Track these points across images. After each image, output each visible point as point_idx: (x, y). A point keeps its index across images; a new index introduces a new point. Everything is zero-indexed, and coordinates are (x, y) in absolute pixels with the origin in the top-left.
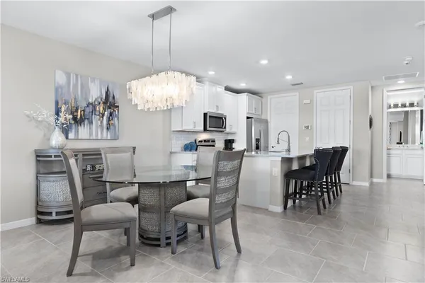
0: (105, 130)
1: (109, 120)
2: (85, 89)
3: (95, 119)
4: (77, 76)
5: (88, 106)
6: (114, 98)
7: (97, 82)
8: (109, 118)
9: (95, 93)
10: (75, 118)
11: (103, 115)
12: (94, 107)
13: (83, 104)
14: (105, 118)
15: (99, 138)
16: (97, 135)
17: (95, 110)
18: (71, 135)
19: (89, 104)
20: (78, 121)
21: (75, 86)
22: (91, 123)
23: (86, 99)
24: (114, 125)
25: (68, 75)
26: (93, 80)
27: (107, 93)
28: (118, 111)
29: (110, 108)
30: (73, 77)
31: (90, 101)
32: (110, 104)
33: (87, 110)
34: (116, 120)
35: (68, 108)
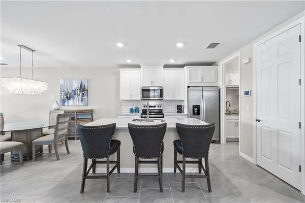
0: (80, 102)
1: (82, 97)
2: (71, 84)
3: (76, 97)
4: (68, 79)
6: (84, 86)
7: (76, 81)
9: (76, 85)
10: (67, 97)
11: (79, 95)
12: (75, 91)
13: (70, 91)
15: (78, 105)
16: (76, 104)
17: (76, 93)
18: (66, 104)
19: (73, 91)
20: (69, 98)
21: (67, 84)
22: (74, 98)
23: (72, 88)
24: (84, 99)
25: (64, 79)
26: (75, 79)
27: (81, 85)
28: (87, 92)
29: (82, 91)
30: (66, 80)
31: (74, 89)
32: (83, 89)
33: (72, 93)
34: (86, 96)
35: (64, 94)
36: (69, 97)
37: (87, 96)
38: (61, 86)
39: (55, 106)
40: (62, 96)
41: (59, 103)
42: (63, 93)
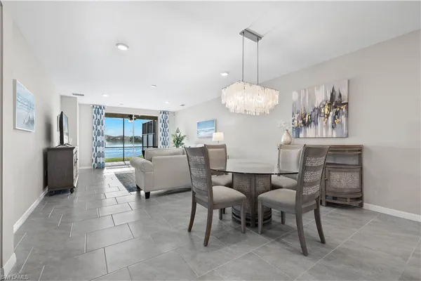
0: (330, 129)
1: (334, 119)
2: (312, 97)
3: (321, 120)
4: (305, 90)
5: (314, 111)
6: (340, 96)
7: (322, 88)
8: (335, 117)
9: (321, 96)
10: (304, 123)
11: (328, 115)
12: (319, 110)
13: (310, 110)
14: (330, 118)
15: (324, 136)
16: (322, 134)
17: (321, 113)
18: (301, 135)
20: (306, 124)
21: (305, 98)
22: (316, 124)
23: (313, 105)
24: (340, 123)
25: (299, 93)
26: (319, 86)
27: (332, 94)
28: (347, 108)
29: (335, 107)
30: (303, 92)
31: (316, 106)
32: (337, 104)
33: (313, 114)
34: (343, 118)
35: (299, 116)
36: (306, 121)
37: (347, 116)
38: (294, 105)
39: (284, 138)
40: (296, 121)
41: (291, 134)
42: (296, 116)
